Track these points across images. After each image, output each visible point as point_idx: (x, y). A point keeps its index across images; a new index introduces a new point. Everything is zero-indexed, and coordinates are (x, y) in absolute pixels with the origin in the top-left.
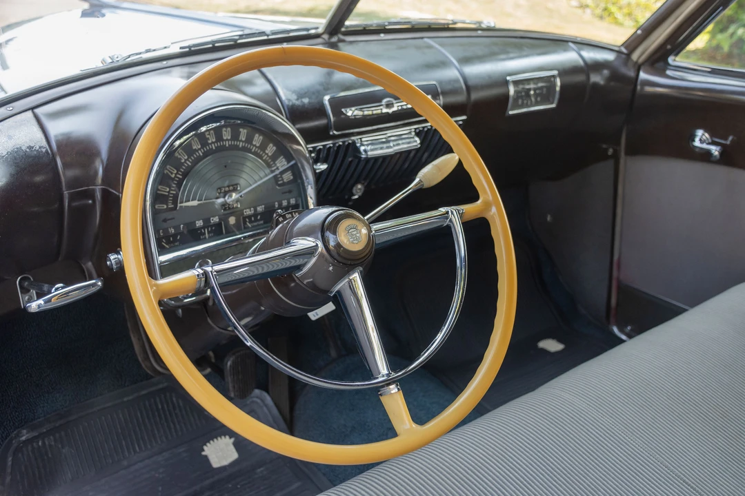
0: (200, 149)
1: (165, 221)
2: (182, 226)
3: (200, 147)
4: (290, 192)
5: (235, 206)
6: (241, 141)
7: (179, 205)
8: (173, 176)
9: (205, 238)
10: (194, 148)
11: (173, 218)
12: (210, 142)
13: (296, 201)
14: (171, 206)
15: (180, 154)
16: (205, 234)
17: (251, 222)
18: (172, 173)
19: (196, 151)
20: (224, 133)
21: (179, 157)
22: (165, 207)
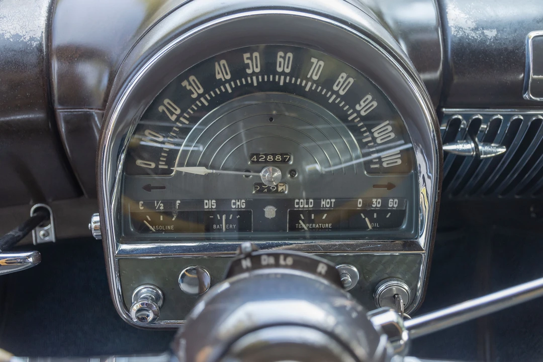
0: (227, 81)
1: (148, 188)
2: (179, 202)
3: (228, 77)
4: (390, 186)
5: (280, 189)
6: (311, 79)
7: (176, 169)
8: (173, 118)
9: (220, 230)
10: (218, 77)
11: (164, 188)
12: (249, 71)
13: (400, 204)
14: (162, 166)
15: (190, 84)
16: (220, 222)
17: (309, 221)
18: (172, 113)
19: (221, 83)
20: (279, 59)
21: (188, 88)
22: (153, 165)
